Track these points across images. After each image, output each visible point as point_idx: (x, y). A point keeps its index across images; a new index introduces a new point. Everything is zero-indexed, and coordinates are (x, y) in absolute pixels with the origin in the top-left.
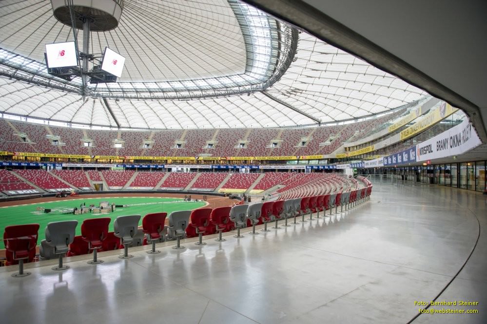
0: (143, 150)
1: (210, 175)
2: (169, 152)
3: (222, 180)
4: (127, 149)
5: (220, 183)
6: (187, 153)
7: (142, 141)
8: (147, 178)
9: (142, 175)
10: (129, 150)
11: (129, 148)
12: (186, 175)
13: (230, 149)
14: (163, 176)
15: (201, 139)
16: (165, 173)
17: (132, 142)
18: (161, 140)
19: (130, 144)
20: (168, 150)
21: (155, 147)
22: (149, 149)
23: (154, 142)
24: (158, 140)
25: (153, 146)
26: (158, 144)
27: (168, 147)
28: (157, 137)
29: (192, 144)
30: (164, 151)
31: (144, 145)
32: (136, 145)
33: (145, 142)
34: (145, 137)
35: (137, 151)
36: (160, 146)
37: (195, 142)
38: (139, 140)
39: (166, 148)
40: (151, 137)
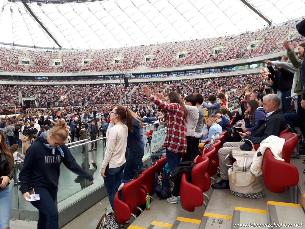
0: (81, 67)
4: (65, 67)
6: (125, 67)
7: (81, 59)
11: (67, 66)
13: (169, 61)
15: (138, 54)
17: (71, 61)
18: (100, 58)
19: (69, 62)
20: (106, 66)
21: (93, 64)
22: (87, 66)
23: (93, 59)
24: (97, 58)
25: (92, 63)
26: (96, 61)
27: (106, 63)
28: (96, 55)
29: (130, 59)
30: (101, 67)
31: (83, 63)
32: (75, 63)
33: (84, 60)
34: (85, 56)
35: (75, 68)
36: (99, 63)
37: (133, 57)
38: (78, 59)
39: (104, 65)
40: (90, 55)
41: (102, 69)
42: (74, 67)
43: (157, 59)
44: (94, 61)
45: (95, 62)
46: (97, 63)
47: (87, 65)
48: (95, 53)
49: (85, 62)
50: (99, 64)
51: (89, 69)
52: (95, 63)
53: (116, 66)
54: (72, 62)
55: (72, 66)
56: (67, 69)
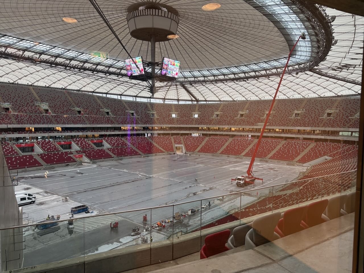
0: (213, 119)
3: (275, 147)
4: (201, 119)
5: (273, 150)
6: (247, 122)
7: (213, 112)
8: (214, 142)
9: (211, 140)
10: (203, 119)
12: (245, 142)
13: (285, 119)
14: (226, 141)
15: (260, 110)
16: (228, 139)
17: (206, 113)
18: (228, 111)
20: (232, 120)
21: (222, 117)
22: (218, 119)
24: (226, 111)
26: (225, 114)
27: (233, 117)
28: (225, 108)
29: (253, 114)
32: (208, 116)
34: (216, 109)
37: (255, 112)
38: (211, 111)
39: (231, 118)
40: (220, 109)
42: (208, 119)
43: (276, 116)
44: (223, 114)
47: (217, 118)
50: (227, 118)
51: (219, 122)
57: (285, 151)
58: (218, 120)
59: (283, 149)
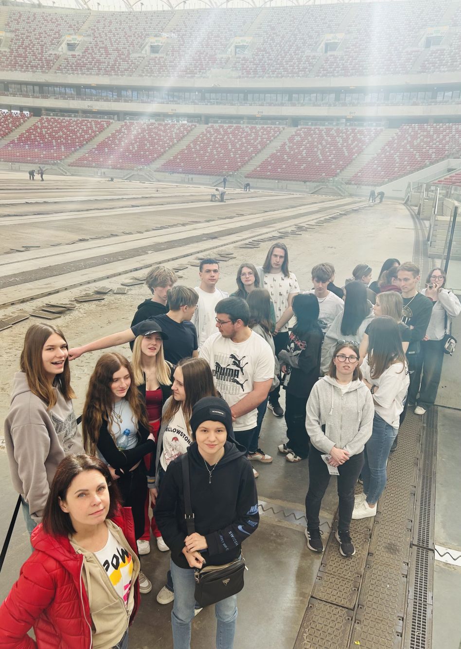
0: (57, 57)
1: (229, 130)
2: (124, 65)
3: (264, 146)
4: (15, 54)
5: (258, 152)
7: (60, 36)
8: (57, 132)
10: (20, 56)
11: (21, 51)
12: (164, 131)
13: (295, 57)
14: (102, 129)
16: (109, 124)
17: (33, 37)
18: (111, 35)
19: (27, 42)
20: (124, 60)
21: (90, 51)
22: (74, 56)
23: (90, 39)
24: (103, 35)
25: (87, 49)
26: (100, 44)
27: (126, 52)
28: (100, 26)
30: (112, 62)
31: (64, 46)
32: (42, 46)
33: (68, 38)
34: (70, 26)
35: (41, 60)
36: (106, 48)
38: (52, 33)
39: (119, 56)
40: (85, 27)
41: (113, 68)
42: (39, 56)
43: (265, 50)
44: (94, 42)
45: (96, 45)
46: (102, 51)
47: (73, 53)
48: (98, 22)
49: (71, 46)
50: (107, 53)
51: (78, 65)
52: (96, 51)
53: (152, 62)
54: (35, 42)
55: (34, 55)
56: (19, 59)
57: (300, 153)
58: (74, 60)
59: (291, 148)
